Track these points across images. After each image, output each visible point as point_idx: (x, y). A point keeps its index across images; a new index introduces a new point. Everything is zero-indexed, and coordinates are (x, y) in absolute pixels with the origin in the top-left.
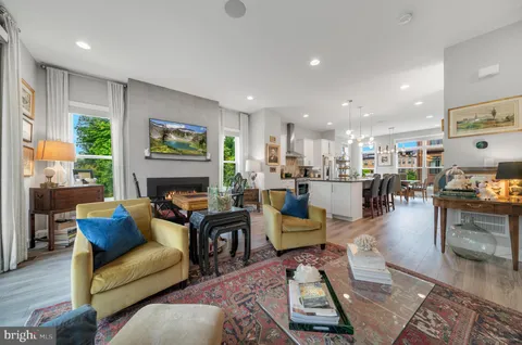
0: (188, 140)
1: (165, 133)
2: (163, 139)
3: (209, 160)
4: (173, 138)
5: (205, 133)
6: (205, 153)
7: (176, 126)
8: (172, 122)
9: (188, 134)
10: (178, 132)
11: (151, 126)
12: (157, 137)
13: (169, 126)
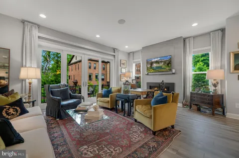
0: (161, 64)
1: (152, 63)
2: (151, 67)
3: (173, 74)
4: (155, 65)
5: (171, 58)
6: (171, 70)
7: (156, 60)
8: (155, 58)
9: (161, 62)
10: (157, 62)
11: (147, 62)
12: (149, 66)
13: (153, 60)
